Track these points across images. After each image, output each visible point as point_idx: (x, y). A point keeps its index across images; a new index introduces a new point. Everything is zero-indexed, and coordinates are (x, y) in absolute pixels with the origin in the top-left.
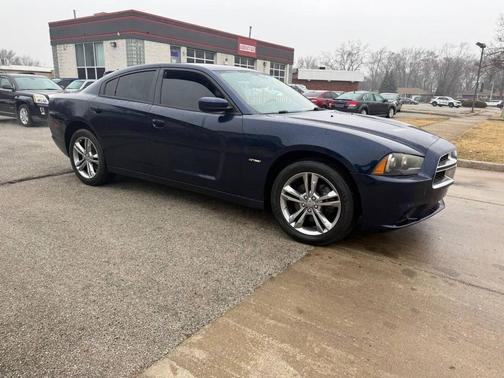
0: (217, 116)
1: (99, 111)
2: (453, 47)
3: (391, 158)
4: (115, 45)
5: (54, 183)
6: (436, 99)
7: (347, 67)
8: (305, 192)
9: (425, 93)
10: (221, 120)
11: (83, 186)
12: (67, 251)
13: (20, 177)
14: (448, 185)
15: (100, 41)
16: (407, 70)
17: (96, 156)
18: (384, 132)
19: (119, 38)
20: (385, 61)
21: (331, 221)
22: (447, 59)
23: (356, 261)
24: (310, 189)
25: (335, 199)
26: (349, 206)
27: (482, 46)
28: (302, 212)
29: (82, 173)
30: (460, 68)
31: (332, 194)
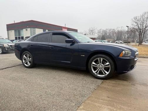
0: (70, 44)
1: (32, 45)
2: (119, 28)
3: (124, 52)
4: (27, 30)
5: (16, 68)
6: (117, 42)
7: (91, 34)
8: (99, 63)
9: (113, 40)
10: (71, 45)
11: (26, 68)
12: (29, 86)
13: (5, 67)
14: (137, 60)
15: (22, 29)
16: (108, 34)
17: (30, 59)
19: (28, 28)
20: (102, 32)
21: (108, 72)
22: (118, 31)
23: (117, 83)
24: (100, 63)
25: (108, 65)
26: (113, 67)
27: (128, 27)
28: (98, 70)
29: (26, 65)
30: (122, 33)
31: (108, 63)
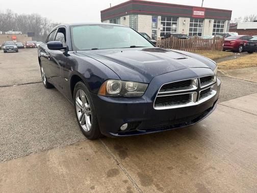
4: (125, 18)
15: (119, 17)
18: (131, 64)
19: (126, 15)
